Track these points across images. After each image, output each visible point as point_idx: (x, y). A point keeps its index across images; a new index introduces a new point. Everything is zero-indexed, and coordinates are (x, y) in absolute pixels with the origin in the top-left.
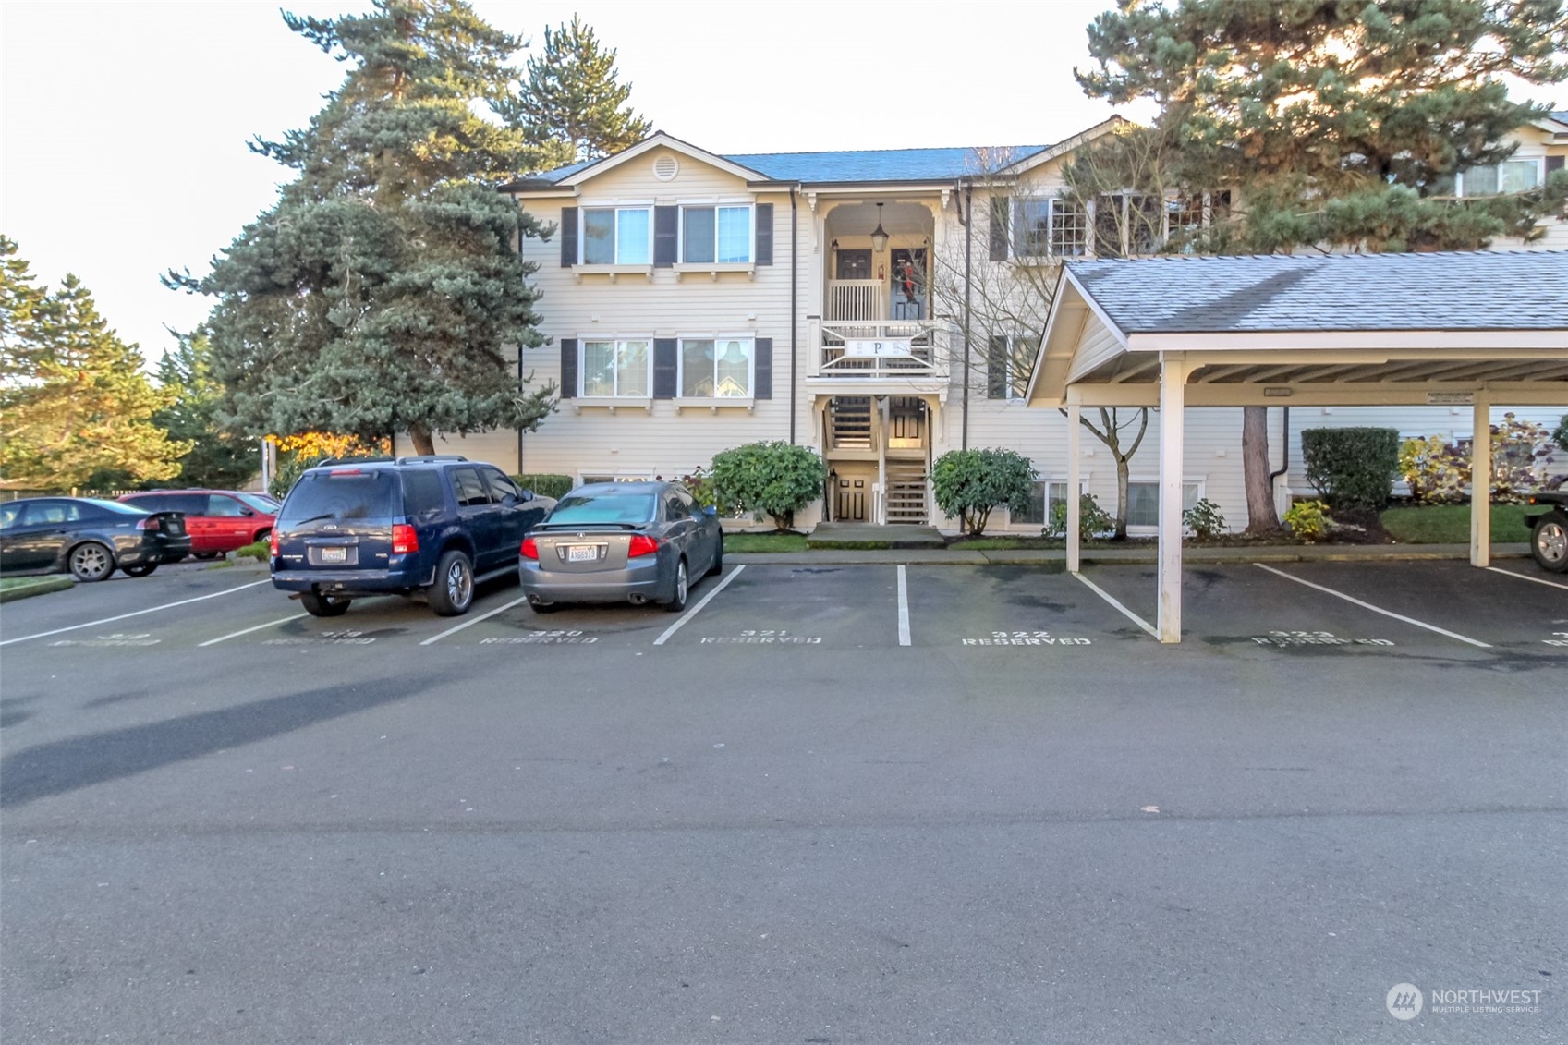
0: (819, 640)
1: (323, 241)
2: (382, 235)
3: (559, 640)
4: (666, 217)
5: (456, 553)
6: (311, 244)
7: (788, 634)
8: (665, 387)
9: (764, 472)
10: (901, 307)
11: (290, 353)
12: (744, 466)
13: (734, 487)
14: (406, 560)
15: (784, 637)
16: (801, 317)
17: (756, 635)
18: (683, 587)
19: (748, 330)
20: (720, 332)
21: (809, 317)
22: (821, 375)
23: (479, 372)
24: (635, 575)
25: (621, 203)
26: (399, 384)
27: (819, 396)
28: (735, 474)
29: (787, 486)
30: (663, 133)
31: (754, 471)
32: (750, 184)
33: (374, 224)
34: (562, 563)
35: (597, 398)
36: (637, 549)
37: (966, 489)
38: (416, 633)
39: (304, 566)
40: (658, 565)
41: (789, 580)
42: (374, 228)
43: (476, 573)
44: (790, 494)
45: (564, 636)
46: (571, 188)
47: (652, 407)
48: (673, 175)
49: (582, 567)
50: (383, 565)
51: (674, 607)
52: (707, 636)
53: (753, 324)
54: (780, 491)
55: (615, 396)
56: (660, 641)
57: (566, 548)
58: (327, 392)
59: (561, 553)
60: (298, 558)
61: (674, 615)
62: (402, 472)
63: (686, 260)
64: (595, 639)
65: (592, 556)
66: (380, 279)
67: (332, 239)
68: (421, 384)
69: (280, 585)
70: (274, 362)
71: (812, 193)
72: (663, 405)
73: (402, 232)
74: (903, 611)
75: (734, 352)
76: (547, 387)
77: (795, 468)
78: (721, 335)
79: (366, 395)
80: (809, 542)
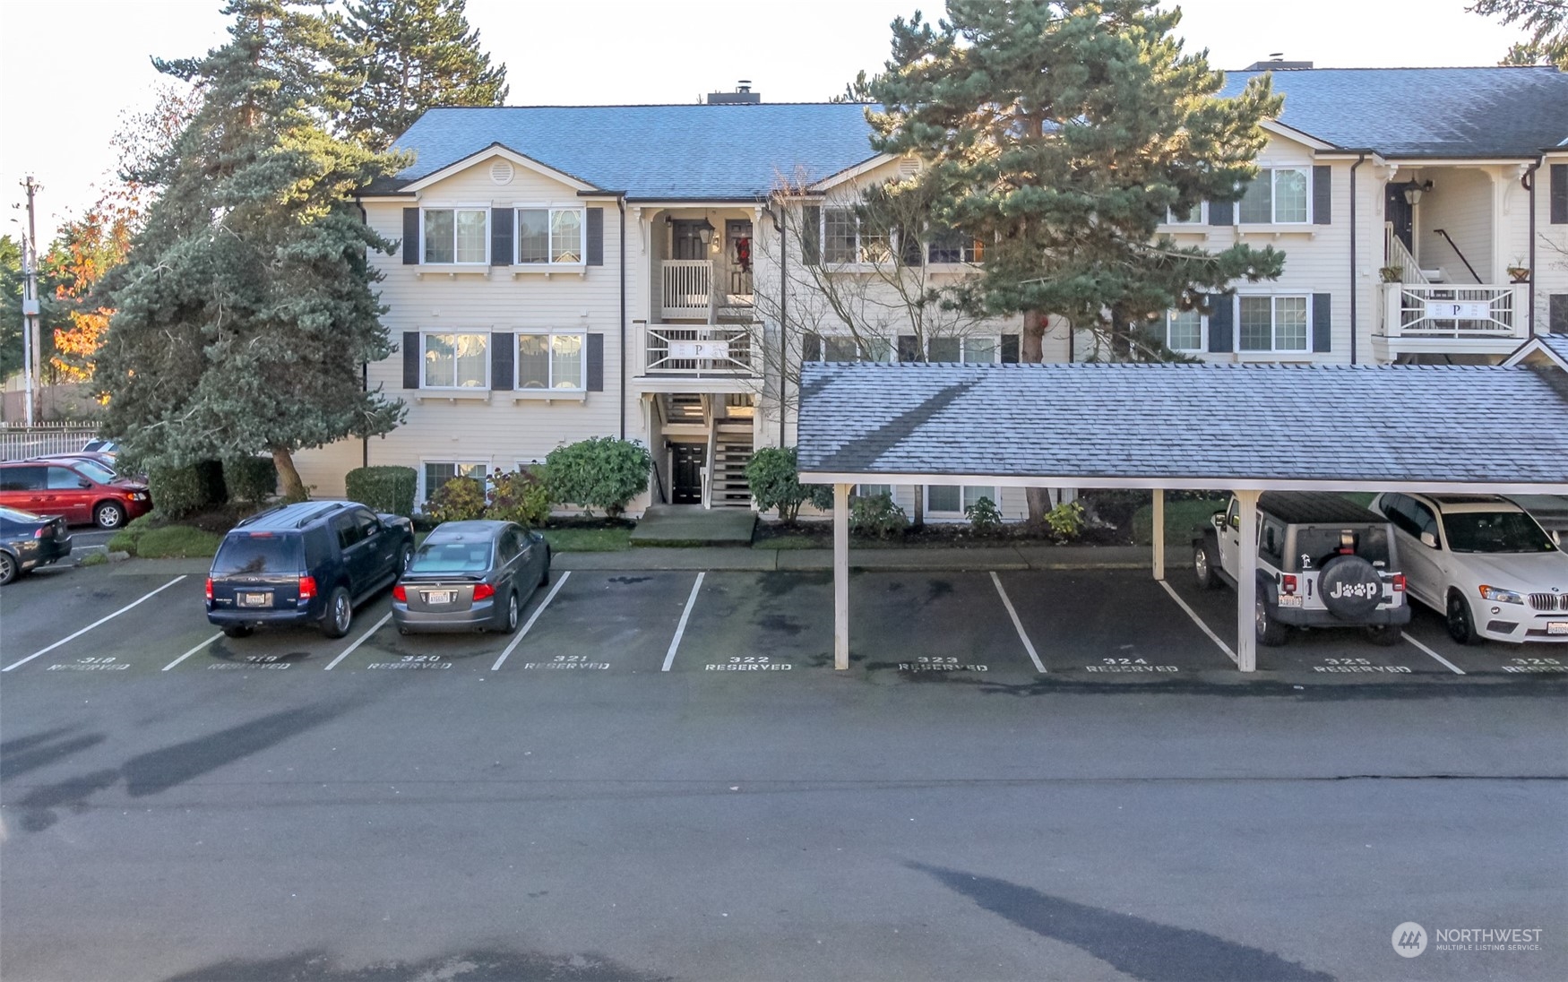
0: (608, 665)
1: (198, 281)
2: (246, 264)
3: (424, 666)
4: (502, 220)
5: (341, 588)
6: (189, 286)
7: (588, 660)
8: (502, 379)
9: (592, 472)
10: (736, 276)
11: (171, 380)
12: (574, 468)
13: (565, 486)
14: (309, 604)
15: (584, 663)
16: (628, 321)
17: (565, 661)
18: (514, 615)
19: (580, 325)
20: (553, 327)
21: (634, 322)
22: (648, 375)
23: (333, 385)
24: (479, 614)
25: (460, 204)
26: (270, 413)
27: (644, 394)
28: (566, 475)
29: (614, 486)
30: (499, 144)
31: (585, 471)
32: (580, 194)
33: (238, 255)
34: (422, 605)
35: (437, 390)
36: (480, 593)
37: (774, 488)
38: (317, 658)
39: (233, 607)
40: (495, 604)
41: (603, 593)
42: (239, 259)
43: (353, 598)
44: (615, 492)
45: (427, 661)
46: (413, 194)
47: (490, 399)
48: (509, 179)
49: (440, 608)
50: (293, 606)
51: (507, 631)
52: (529, 662)
53: (584, 319)
54: (607, 490)
55: (456, 387)
56: (496, 667)
57: (427, 594)
58: (209, 423)
59: (424, 598)
60: (229, 601)
61: (506, 638)
62: (303, 533)
63: (524, 260)
64: (450, 665)
65: (447, 600)
66: (247, 312)
67: (206, 279)
68: (288, 409)
69: (214, 621)
70: (156, 389)
71: (637, 207)
72: (501, 395)
73: (262, 257)
74: (680, 632)
75: (568, 345)
76: (395, 402)
77: (621, 469)
78: (555, 330)
79: (244, 426)
80: (631, 540)
